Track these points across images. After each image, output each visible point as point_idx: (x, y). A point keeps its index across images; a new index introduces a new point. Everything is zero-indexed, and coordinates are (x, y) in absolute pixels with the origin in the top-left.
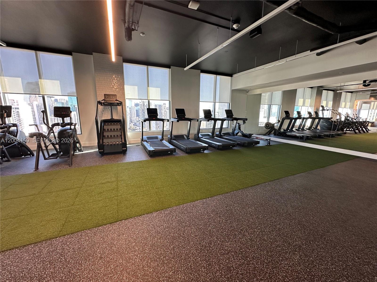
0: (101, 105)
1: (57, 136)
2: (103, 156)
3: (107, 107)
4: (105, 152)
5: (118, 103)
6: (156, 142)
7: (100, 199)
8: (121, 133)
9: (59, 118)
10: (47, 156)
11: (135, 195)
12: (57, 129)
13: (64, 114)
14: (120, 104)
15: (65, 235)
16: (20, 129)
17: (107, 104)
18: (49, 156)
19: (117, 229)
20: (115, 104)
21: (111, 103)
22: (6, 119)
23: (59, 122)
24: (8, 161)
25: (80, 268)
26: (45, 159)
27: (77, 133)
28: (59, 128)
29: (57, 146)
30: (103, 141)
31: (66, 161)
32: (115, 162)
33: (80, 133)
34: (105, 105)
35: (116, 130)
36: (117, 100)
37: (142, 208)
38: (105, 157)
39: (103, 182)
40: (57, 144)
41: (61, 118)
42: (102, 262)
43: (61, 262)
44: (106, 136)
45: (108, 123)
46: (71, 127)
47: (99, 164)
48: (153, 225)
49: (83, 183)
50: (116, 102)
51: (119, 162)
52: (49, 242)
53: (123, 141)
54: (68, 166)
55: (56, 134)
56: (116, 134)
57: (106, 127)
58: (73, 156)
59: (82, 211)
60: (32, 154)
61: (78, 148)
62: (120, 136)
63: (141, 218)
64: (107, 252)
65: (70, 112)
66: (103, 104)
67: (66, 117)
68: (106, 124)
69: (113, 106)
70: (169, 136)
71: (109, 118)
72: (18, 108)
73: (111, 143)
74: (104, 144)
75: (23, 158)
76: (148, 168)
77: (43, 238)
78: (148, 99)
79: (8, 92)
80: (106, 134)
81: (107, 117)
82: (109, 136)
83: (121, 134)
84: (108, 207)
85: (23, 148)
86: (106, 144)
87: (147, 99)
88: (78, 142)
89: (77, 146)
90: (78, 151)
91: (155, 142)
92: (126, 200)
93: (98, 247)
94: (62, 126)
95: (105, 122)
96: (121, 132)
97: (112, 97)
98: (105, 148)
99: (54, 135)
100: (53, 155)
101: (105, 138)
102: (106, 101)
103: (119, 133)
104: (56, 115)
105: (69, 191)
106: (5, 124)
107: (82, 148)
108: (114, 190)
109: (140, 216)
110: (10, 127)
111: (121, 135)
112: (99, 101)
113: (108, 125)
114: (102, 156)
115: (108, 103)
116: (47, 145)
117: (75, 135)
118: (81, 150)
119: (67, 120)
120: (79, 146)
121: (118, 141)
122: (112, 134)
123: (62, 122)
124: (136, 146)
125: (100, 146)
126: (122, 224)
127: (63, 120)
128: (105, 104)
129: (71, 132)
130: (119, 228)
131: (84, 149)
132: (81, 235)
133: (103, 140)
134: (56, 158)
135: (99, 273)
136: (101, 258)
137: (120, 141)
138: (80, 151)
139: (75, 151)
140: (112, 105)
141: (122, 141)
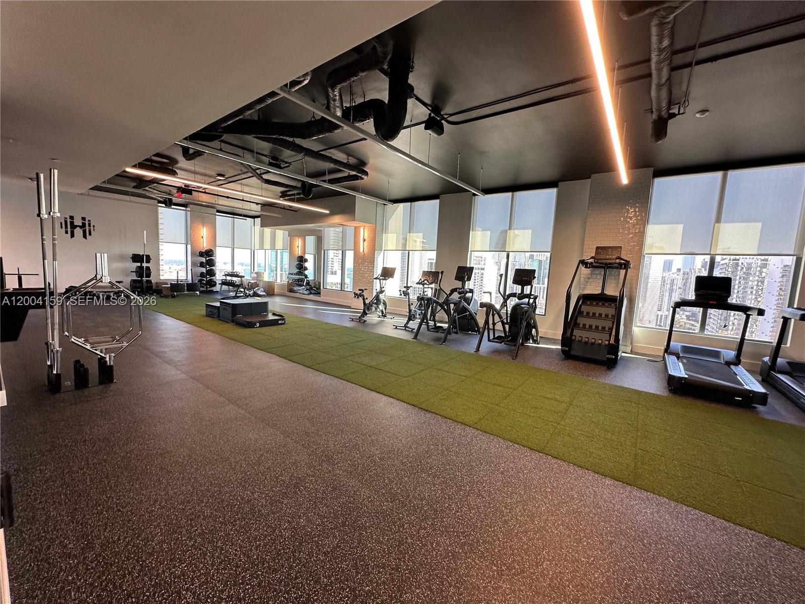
0: (586, 267)
1: (509, 312)
2: (568, 359)
3: (597, 271)
4: (573, 353)
5: (620, 264)
6: (710, 364)
7: (532, 414)
8: (613, 325)
9: (518, 286)
10: (491, 337)
11: (588, 437)
12: (513, 302)
13: (526, 281)
14: (625, 265)
15: (478, 430)
16: (475, 297)
17: (598, 265)
18: (494, 338)
19: (536, 460)
20: (615, 265)
21: (606, 264)
22: (467, 282)
23: (517, 292)
24: (456, 333)
25: (479, 466)
26: (489, 340)
27: (536, 313)
28: (515, 301)
29: (507, 327)
30: (573, 333)
31: (511, 351)
32: (583, 375)
33: (544, 314)
34: (593, 267)
35: (603, 316)
36: (619, 258)
37: (591, 460)
38: (570, 363)
39: (547, 396)
40: (507, 323)
41: (520, 286)
42: (502, 478)
43: (466, 449)
44: (581, 326)
45: (592, 301)
46: (529, 301)
47: (555, 369)
48: (595, 492)
49: (520, 386)
50: (618, 261)
51: (590, 378)
52: (463, 426)
53: (612, 341)
54: (509, 358)
55: (509, 310)
56: (601, 323)
57: (585, 309)
58: (521, 347)
59: (504, 416)
60: (478, 331)
61: (533, 337)
62: (609, 329)
63: (580, 472)
64: (511, 473)
65: (532, 278)
66: (589, 266)
67: (527, 285)
68: (588, 303)
69: (610, 269)
70: (766, 359)
71: (598, 291)
72: (483, 269)
73: (587, 340)
74: (574, 337)
75: (470, 334)
76: (648, 409)
77: (460, 420)
78: (712, 253)
79: (475, 250)
80: (581, 321)
81: (594, 289)
82: (587, 326)
83: (611, 326)
84: (538, 430)
85: (473, 321)
86: (577, 339)
87: (709, 253)
88: (535, 327)
89: (533, 333)
90: (531, 342)
91: (703, 363)
92: (569, 435)
93: (504, 462)
94: (520, 299)
95: (586, 299)
96: (613, 322)
97: (612, 253)
98: (574, 346)
99: (507, 310)
100: (499, 337)
101: (579, 328)
102: (598, 259)
103: (608, 324)
104: (515, 282)
105: (499, 388)
106: (464, 289)
107: (539, 337)
108: (557, 413)
109: (580, 467)
110: (467, 292)
111: (611, 329)
112: (584, 260)
113: (591, 305)
114: (566, 359)
115: (600, 263)
116: (495, 322)
117: (531, 313)
118: (537, 340)
119: (527, 290)
120: (535, 335)
121: (602, 339)
122: (594, 322)
123: (520, 292)
124: (649, 360)
125: (566, 341)
126: (545, 459)
127: (523, 290)
128: (594, 264)
129: (527, 308)
130: (539, 461)
131: (543, 340)
132: (493, 439)
133: (572, 331)
134: (501, 343)
135: (494, 484)
136: (502, 473)
137: (606, 340)
138: (535, 341)
139: (527, 340)
140: (608, 268)
141: (609, 341)
